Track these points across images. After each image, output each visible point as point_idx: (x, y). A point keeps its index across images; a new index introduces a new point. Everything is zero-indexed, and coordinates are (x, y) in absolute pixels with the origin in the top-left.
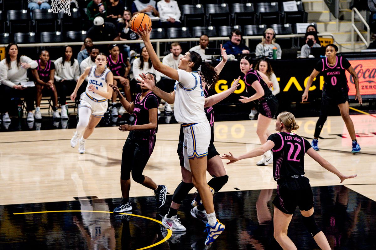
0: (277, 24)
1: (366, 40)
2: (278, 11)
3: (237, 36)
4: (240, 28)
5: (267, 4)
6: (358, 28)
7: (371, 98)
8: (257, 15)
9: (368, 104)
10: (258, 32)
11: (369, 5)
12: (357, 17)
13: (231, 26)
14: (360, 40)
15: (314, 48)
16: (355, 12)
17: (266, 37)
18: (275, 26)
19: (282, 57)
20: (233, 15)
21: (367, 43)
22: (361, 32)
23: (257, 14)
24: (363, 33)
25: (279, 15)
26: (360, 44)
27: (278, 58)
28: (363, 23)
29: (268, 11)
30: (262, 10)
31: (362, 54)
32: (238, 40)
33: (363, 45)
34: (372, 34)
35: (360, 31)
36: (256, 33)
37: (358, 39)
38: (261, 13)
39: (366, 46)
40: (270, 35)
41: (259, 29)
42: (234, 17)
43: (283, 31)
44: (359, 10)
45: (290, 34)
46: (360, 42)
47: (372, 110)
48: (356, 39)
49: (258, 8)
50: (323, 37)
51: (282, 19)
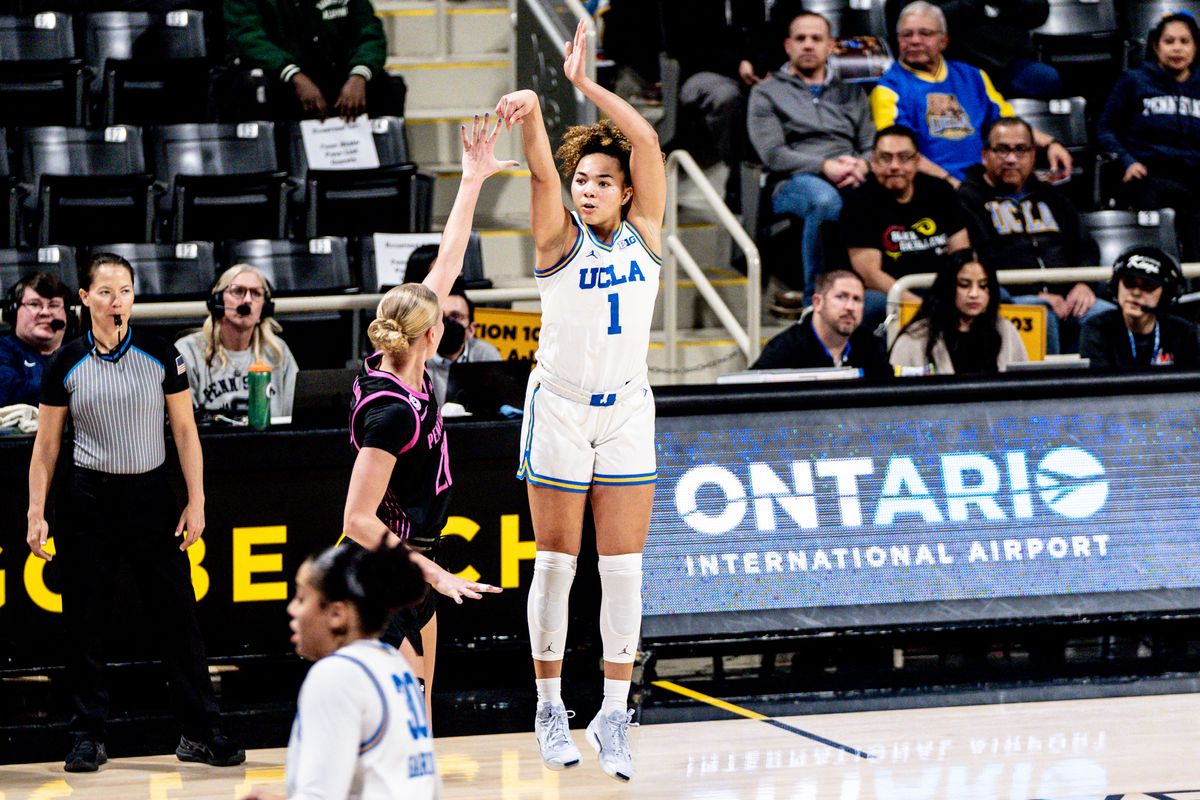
0: (272, 236)
1: (743, 324)
2: (274, 166)
3: (45, 302)
4: (72, 259)
5: (213, 129)
6: (698, 261)
7: (771, 633)
8: (161, 193)
9: (754, 661)
10: (167, 281)
11: (753, 132)
12: (692, 200)
13: (20, 249)
14: (708, 320)
15: (467, 365)
16: (682, 173)
17: (230, 313)
18: (260, 248)
19: (297, 412)
20: (32, 188)
21: (750, 339)
22: (717, 282)
23: (165, 185)
24: (727, 283)
25: (279, 188)
26: (712, 344)
27: (275, 421)
28: (725, 233)
29: (219, 167)
30: (191, 162)
31: (721, 397)
32: (55, 325)
33: (724, 348)
34: (773, 287)
35: (709, 274)
36: (157, 286)
37: (699, 316)
38: (183, 180)
39: (740, 353)
40: (248, 298)
41: (172, 266)
42: (40, 203)
43: (304, 274)
44: (705, 164)
45: (338, 291)
46: (707, 332)
47: (776, 697)
48: (689, 319)
49: (165, 156)
50: (516, 307)
51: (298, 210)
